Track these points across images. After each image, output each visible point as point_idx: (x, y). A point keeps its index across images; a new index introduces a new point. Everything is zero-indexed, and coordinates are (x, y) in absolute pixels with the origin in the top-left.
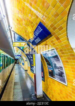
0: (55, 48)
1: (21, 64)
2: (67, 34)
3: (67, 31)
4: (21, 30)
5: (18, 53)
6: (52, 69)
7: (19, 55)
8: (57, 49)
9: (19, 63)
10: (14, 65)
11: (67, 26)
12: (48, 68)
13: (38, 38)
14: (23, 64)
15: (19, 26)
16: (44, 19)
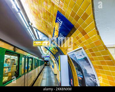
0: (82, 48)
1: (51, 67)
2: (95, 24)
3: (94, 19)
4: (42, 26)
5: (46, 54)
6: (82, 77)
7: (47, 56)
8: (85, 48)
9: (49, 66)
10: (44, 68)
11: (93, 10)
12: (77, 74)
13: (61, 34)
14: (53, 67)
15: (38, 21)
16: (62, 6)
